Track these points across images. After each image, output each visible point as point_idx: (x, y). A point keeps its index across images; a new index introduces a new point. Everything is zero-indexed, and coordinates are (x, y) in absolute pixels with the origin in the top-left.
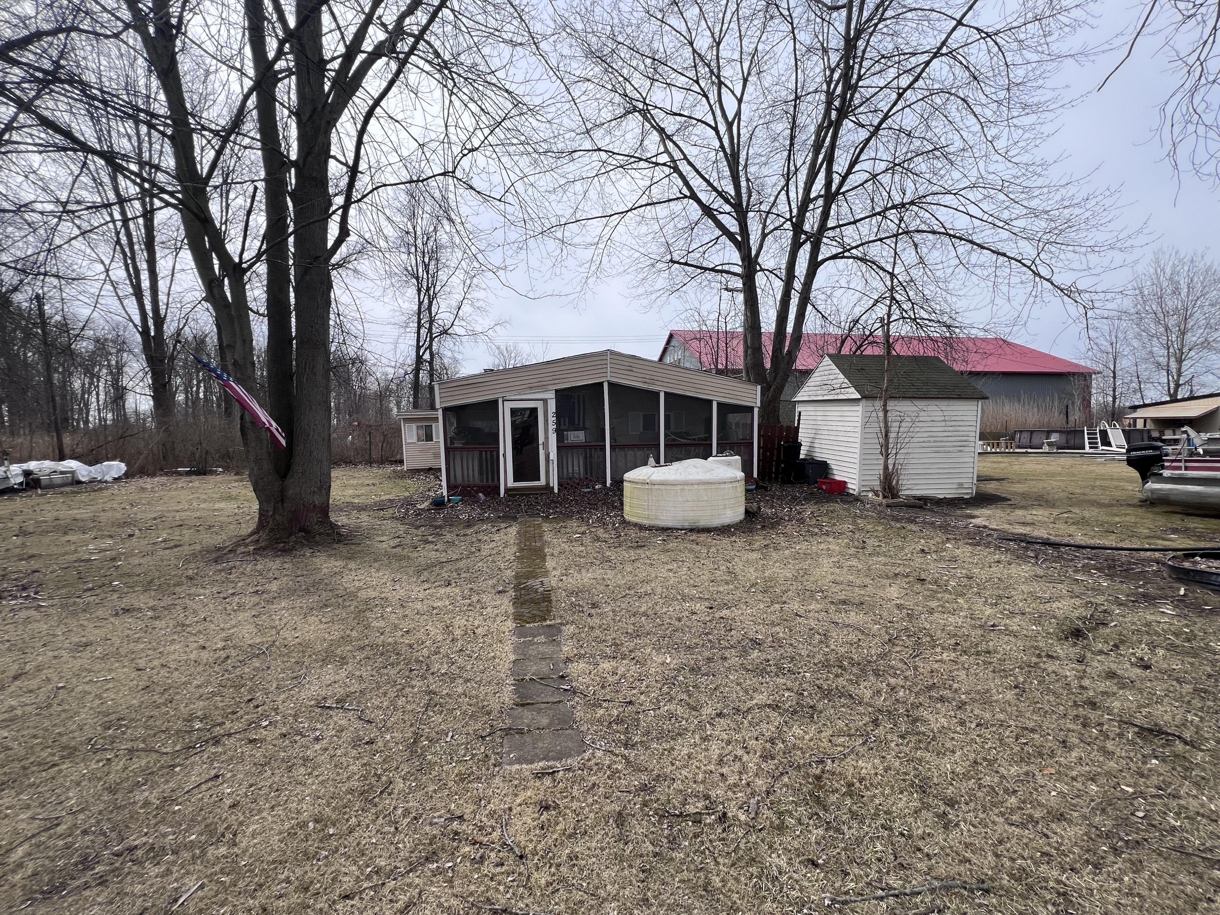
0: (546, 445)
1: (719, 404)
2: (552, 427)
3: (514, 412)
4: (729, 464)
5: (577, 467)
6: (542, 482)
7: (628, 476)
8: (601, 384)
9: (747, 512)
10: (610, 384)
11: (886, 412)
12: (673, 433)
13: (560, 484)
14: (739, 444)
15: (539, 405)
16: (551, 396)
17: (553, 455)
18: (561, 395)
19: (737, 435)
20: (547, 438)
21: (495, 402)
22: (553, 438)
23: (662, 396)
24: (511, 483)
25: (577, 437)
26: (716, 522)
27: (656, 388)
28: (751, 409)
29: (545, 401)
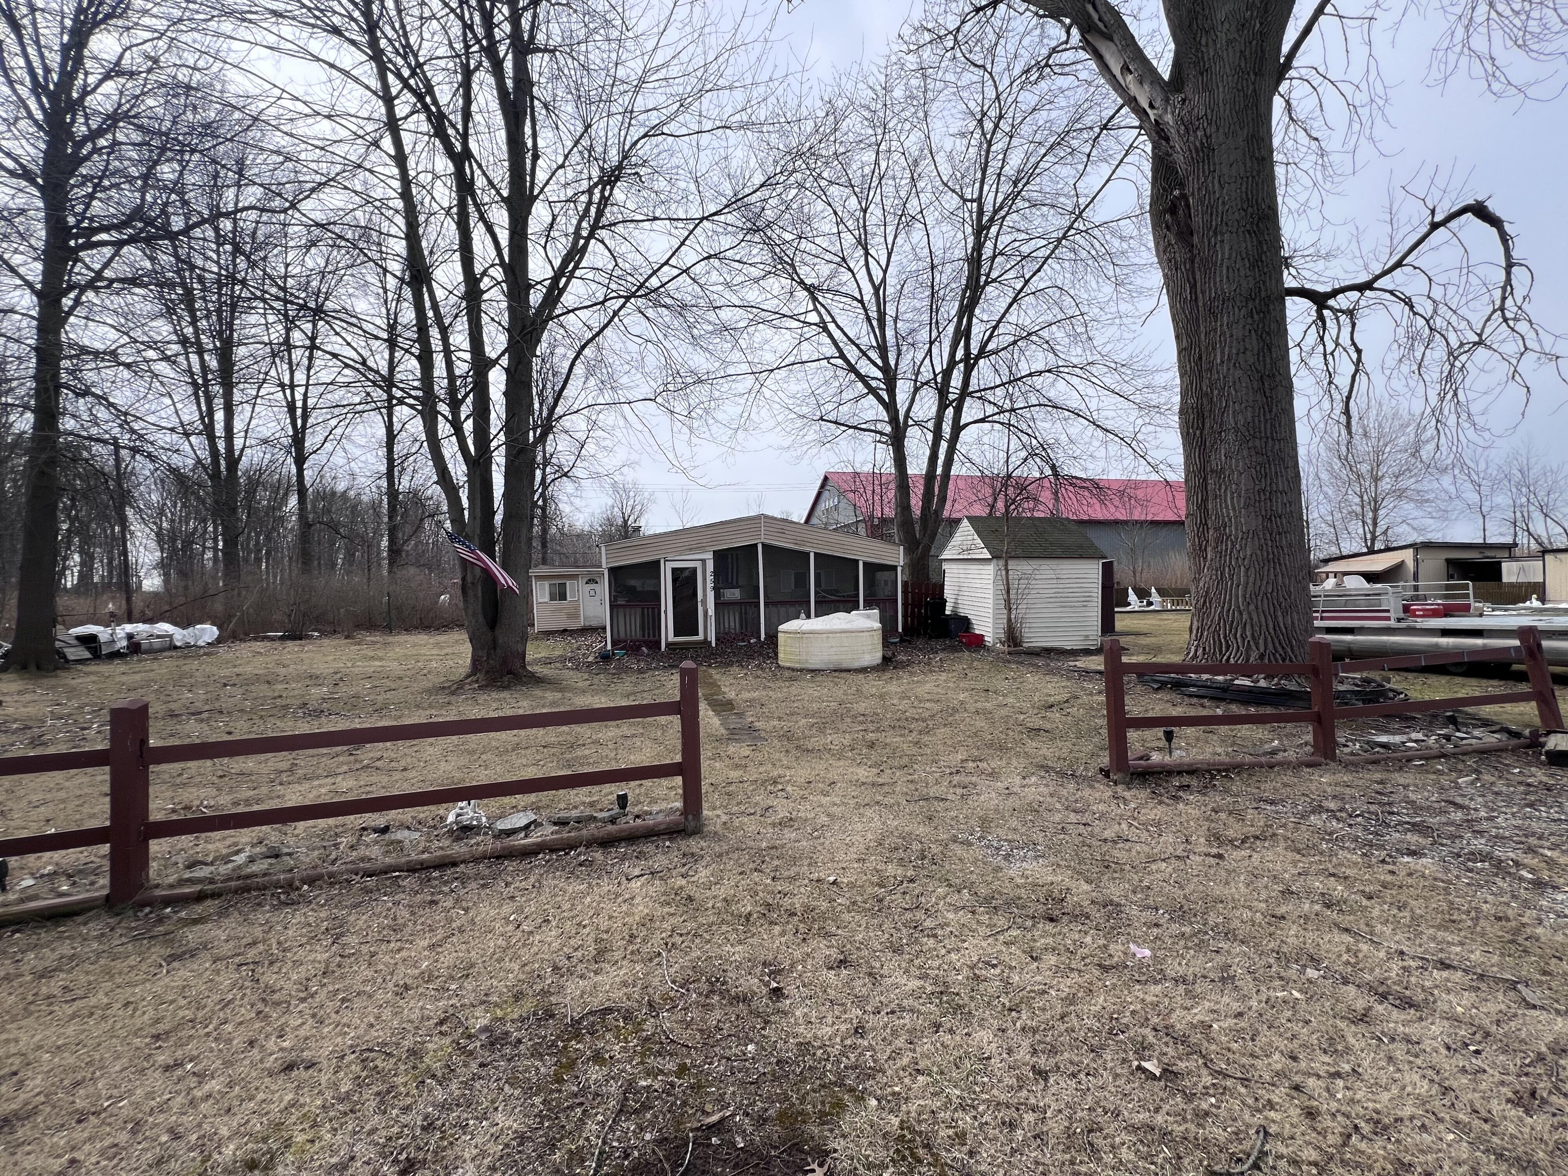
0: (704, 602)
1: (865, 563)
2: (710, 585)
3: (674, 570)
4: (868, 617)
5: (733, 622)
6: (701, 637)
7: (781, 628)
8: (756, 545)
9: (884, 658)
10: (764, 545)
11: (1007, 571)
12: (824, 591)
13: (717, 639)
14: (884, 601)
15: (698, 565)
16: (709, 556)
17: (711, 612)
18: (720, 556)
19: (883, 592)
20: (705, 595)
21: (658, 562)
22: (711, 595)
23: (812, 556)
24: (671, 638)
25: (733, 594)
26: (857, 665)
27: (807, 549)
28: (894, 568)
29: (704, 561)
